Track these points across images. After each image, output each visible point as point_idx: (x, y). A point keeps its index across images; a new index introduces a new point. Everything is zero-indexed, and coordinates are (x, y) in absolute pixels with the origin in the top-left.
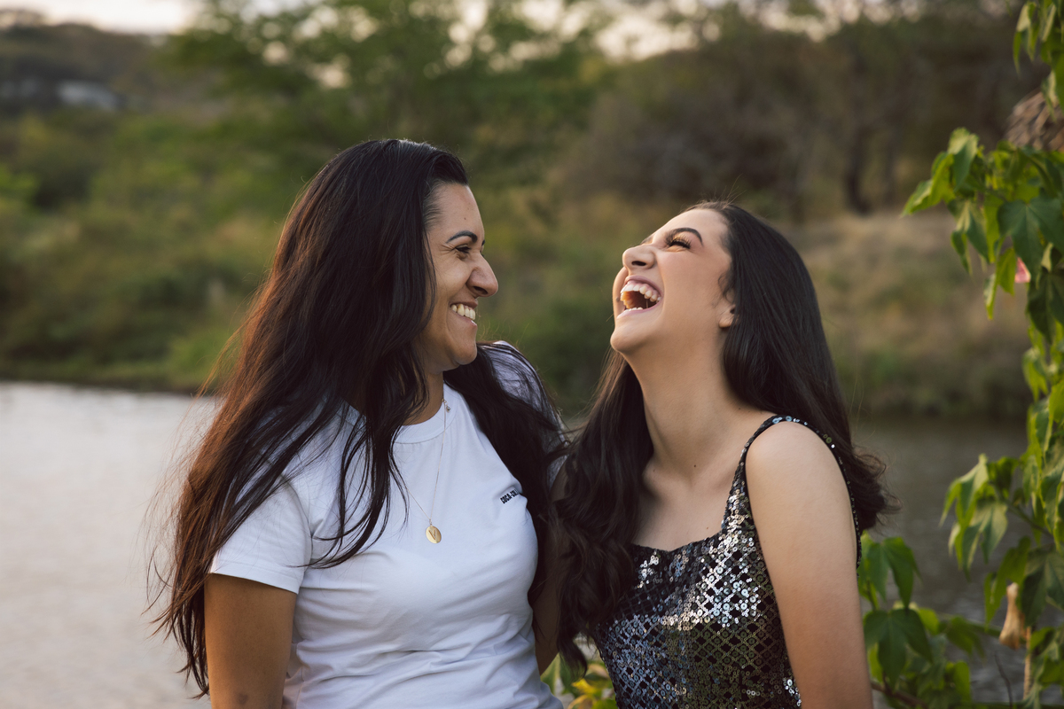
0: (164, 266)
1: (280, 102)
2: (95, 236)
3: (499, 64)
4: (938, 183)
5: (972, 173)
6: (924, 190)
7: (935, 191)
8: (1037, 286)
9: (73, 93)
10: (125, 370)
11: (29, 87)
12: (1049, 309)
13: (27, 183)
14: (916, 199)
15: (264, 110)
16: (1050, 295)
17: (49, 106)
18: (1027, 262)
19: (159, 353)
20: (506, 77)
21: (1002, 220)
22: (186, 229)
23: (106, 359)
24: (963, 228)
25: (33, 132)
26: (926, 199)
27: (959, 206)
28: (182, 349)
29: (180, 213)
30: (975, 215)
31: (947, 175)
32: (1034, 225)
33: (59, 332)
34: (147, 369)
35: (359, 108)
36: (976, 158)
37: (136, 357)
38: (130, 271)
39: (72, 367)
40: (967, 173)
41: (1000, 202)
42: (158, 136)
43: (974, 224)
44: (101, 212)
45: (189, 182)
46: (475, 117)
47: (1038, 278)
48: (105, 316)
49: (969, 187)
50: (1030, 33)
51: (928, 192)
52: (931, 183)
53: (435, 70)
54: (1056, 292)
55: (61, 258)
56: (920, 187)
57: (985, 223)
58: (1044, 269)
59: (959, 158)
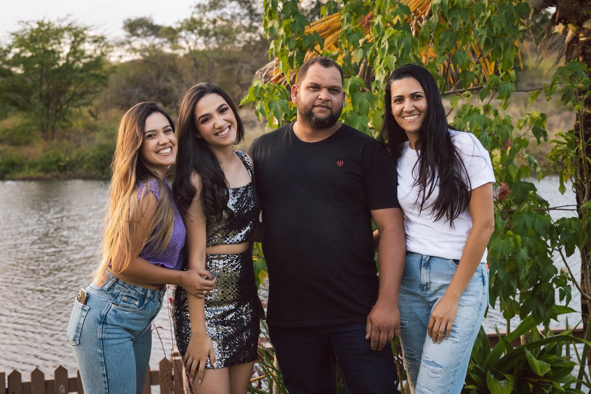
4: (250, 95)
5: (260, 92)
7: (249, 97)
14: (243, 100)
18: (277, 118)
21: (270, 106)
26: (246, 100)
27: (257, 102)
30: (262, 105)
31: (253, 93)
32: (279, 107)
36: (261, 87)
40: (258, 92)
41: (269, 101)
43: (261, 107)
49: (259, 97)
50: (274, 49)
51: (247, 98)
52: (248, 95)
56: (245, 97)
57: (264, 108)
58: (283, 121)
59: (256, 87)
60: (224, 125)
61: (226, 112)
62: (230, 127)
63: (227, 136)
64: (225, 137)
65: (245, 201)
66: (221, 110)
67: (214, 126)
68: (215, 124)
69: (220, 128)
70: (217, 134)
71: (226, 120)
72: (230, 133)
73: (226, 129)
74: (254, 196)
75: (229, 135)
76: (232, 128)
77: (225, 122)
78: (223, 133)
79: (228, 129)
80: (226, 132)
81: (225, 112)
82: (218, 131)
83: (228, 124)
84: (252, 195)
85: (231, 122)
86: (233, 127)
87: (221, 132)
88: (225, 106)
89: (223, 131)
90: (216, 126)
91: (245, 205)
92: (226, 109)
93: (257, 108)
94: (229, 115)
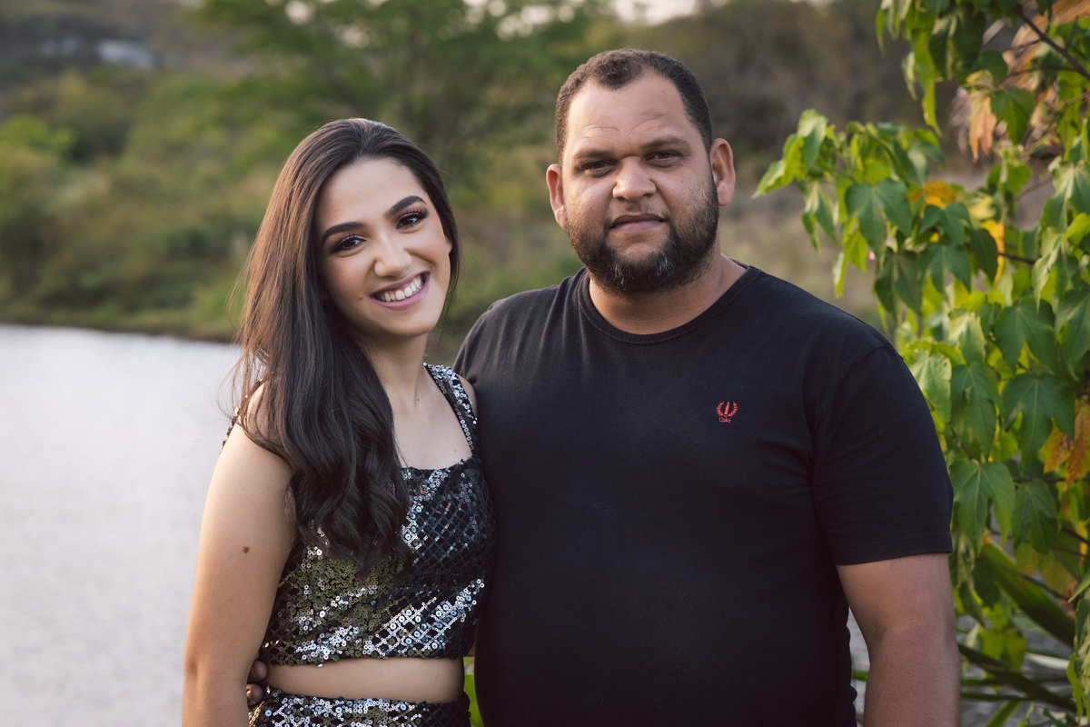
0: (189, 218)
1: (301, 62)
2: (126, 189)
3: (509, 27)
4: (789, 163)
5: (822, 153)
6: (776, 170)
7: (787, 172)
8: (882, 267)
9: (113, 51)
10: (151, 318)
11: (70, 45)
12: (894, 289)
13: (64, 138)
14: (769, 179)
15: (286, 69)
16: (896, 276)
17: (89, 63)
19: (184, 302)
20: (517, 40)
21: (849, 203)
22: (213, 184)
23: (132, 308)
24: (812, 209)
25: (71, 88)
26: (779, 180)
27: (808, 186)
28: (205, 298)
29: (208, 168)
30: (823, 196)
31: (799, 155)
32: (879, 208)
33: (89, 281)
34: (172, 317)
35: (377, 68)
36: (826, 140)
37: (162, 305)
38: (157, 224)
39: (101, 314)
40: (816, 155)
41: (849, 183)
42: (191, 94)
43: (822, 206)
44: (131, 165)
45: (215, 137)
46: (487, 78)
47: (882, 259)
48: (134, 266)
49: (817, 169)
50: (892, 11)
51: (780, 172)
52: (783, 163)
53: (449, 31)
54: (901, 272)
55: (92, 210)
56: (772, 168)
58: (890, 250)
59: (810, 140)
60: (407, 268)
61: (420, 224)
62: (424, 277)
63: (412, 305)
64: (405, 308)
65: (449, 516)
66: (403, 218)
67: (372, 267)
68: (375, 262)
69: (391, 276)
70: (377, 296)
71: (413, 253)
72: (422, 296)
73: (409, 281)
74: (478, 502)
75: (418, 302)
76: (432, 282)
77: (409, 259)
78: (400, 294)
79: (417, 283)
80: (409, 291)
81: (416, 227)
82: (385, 284)
83: (420, 268)
84: (471, 498)
85: (431, 262)
86: (437, 278)
87: (393, 289)
88: (416, 206)
89: (401, 287)
90: (380, 269)
91: (451, 528)
92: (421, 215)
93: (808, 208)
94: (429, 235)
